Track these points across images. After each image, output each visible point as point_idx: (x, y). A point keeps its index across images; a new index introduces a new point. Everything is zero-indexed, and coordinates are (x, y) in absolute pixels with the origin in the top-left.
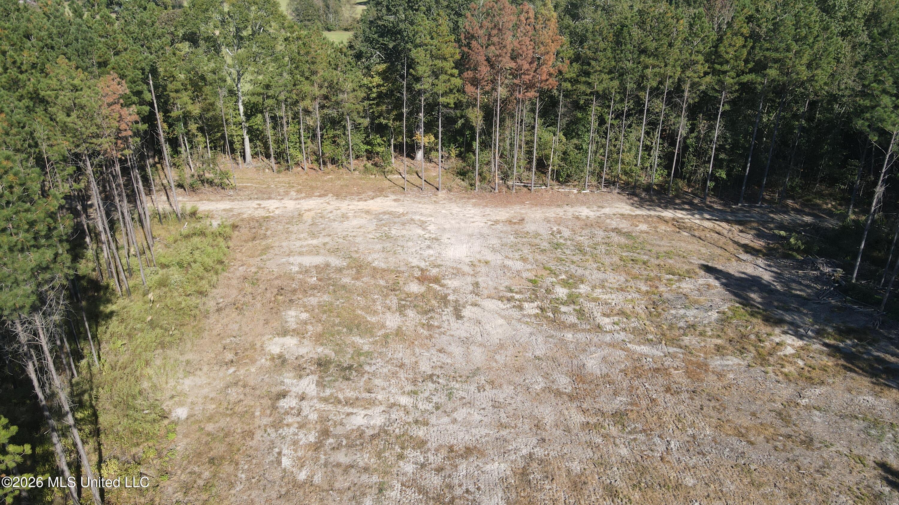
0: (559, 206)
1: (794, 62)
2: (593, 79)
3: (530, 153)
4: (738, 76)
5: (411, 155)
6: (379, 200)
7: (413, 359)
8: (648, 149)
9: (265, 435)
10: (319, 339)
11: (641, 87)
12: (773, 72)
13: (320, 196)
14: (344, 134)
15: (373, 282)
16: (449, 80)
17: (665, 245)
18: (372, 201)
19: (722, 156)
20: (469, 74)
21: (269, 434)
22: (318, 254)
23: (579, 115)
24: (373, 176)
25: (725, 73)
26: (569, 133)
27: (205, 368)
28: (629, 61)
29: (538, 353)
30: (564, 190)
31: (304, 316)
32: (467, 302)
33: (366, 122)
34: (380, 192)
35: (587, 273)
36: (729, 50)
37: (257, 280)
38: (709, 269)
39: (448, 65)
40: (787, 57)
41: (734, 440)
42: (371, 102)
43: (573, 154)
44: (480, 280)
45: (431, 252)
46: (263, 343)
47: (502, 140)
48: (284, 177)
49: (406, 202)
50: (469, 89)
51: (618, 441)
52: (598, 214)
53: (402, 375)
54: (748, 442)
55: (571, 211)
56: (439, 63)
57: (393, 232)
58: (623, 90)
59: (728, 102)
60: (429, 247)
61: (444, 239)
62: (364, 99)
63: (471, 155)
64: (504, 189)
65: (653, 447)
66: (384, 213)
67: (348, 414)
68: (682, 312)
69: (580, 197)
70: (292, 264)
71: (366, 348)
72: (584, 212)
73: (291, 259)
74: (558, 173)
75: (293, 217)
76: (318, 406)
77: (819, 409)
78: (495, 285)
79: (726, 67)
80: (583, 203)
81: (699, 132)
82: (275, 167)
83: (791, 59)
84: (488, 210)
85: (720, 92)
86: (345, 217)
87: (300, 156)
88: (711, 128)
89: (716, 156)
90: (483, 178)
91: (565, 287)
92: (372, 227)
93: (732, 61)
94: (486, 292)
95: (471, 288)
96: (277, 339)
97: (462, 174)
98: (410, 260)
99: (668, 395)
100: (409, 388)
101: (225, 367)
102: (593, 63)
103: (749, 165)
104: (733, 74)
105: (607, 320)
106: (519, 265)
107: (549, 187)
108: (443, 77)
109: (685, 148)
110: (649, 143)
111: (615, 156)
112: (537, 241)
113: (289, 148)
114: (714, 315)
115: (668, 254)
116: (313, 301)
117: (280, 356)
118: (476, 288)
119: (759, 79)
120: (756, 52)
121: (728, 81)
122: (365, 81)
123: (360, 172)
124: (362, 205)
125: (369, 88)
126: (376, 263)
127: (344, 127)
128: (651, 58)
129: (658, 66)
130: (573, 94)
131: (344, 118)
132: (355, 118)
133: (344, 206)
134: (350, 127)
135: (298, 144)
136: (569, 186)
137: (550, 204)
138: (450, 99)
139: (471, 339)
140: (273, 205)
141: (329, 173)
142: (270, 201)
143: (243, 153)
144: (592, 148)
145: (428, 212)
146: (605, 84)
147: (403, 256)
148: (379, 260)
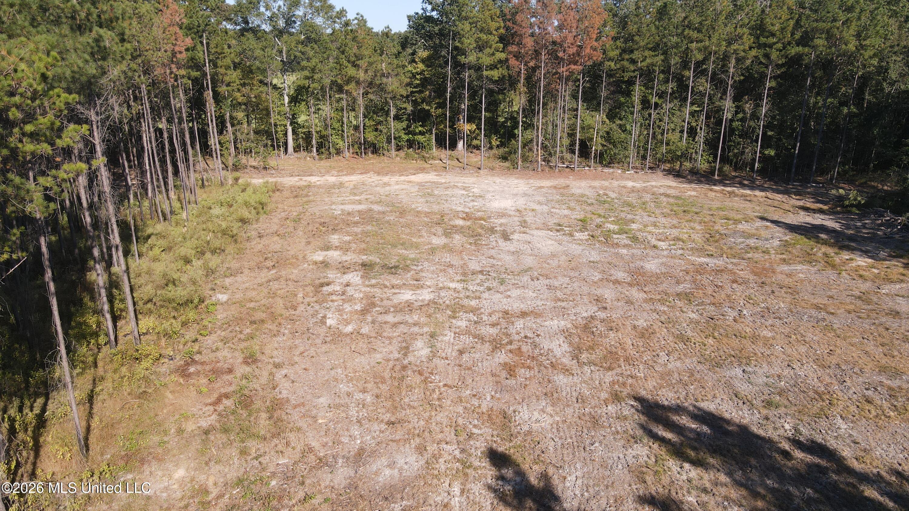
0: (604, 180)
1: (842, 31)
2: (636, 55)
3: (572, 135)
4: (784, 48)
5: (453, 146)
6: (421, 175)
7: (461, 262)
8: (692, 132)
9: (309, 308)
10: (363, 251)
11: (685, 65)
12: (820, 42)
13: (361, 174)
14: (386, 121)
15: (417, 219)
16: (493, 54)
17: (716, 204)
18: (414, 176)
19: (770, 133)
20: (513, 48)
21: (312, 307)
22: (360, 204)
23: (622, 99)
24: (415, 162)
25: (771, 46)
26: (611, 116)
27: (246, 271)
28: (673, 36)
29: (592, 259)
30: (606, 170)
31: (347, 238)
32: (515, 231)
33: (410, 108)
34: (423, 170)
35: (637, 217)
36: (775, 21)
37: (299, 219)
39: (494, 39)
40: (834, 26)
41: (813, 312)
42: (414, 90)
43: (618, 135)
44: (527, 219)
45: (476, 204)
46: (306, 255)
47: (545, 124)
48: (325, 163)
49: (447, 177)
50: (513, 62)
51: (685, 310)
52: (645, 185)
53: (450, 271)
54: (827, 313)
55: (615, 183)
56: (484, 37)
57: (436, 192)
58: (666, 71)
59: (775, 78)
60: (473, 201)
61: (489, 196)
62: (408, 85)
63: (513, 141)
64: (547, 169)
65: (725, 313)
66: (427, 182)
67: (395, 294)
68: (742, 240)
69: (625, 176)
70: (335, 210)
71: (412, 256)
72: (630, 184)
73: (334, 207)
74: (601, 155)
75: (334, 185)
76: (363, 290)
77: (903, 296)
78: (543, 222)
79: (772, 40)
80: (628, 179)
81: (745, 113)
82: (317, 157)
83: (838, 28)
84: (532, 181)
85: (767, 67)
86: (386, 184)
87: (341, 143)
88: (758, 106)
89: (764, 134)
90: (525, 159)
91: (616, 225)
92: (415, 189)
93: (778, 33)
94: (534, 226)
95: (518, 223)
96: (320, 252)
97: (504, 158)
98: (454, 208)
99: (735, 286)
100: (459, 278)
101: (267, 270)
102: (637, 38)
103: (798, 144)
104: (780, 46)
105: (662, 243)
106: (566, 212)
107: (592, 168)
108: (488, 50)
109: (731, 131)
110: (694, 124)
111: (659, 137)
112: (585, 199)
113: (332, 135)
114: (776, 243)
115: (720, 209)
116: (358, 230)
117: (322, 262)
118: (524, 224)
119: (806, 49)
120: (802, 24)
121: (774, 55)
122: (410, 68)
123: (401, 158)
124: (403, 178)
125: (413, 74)
126: (420, 208)
127: (387, 113)
128: (696, 32)
129: (701, 41)
130: (617, 73)
131: (387, 103)
132: (398, 103)
133: (386, 179)
134: (393, 112)
135: (340, 132)
136: (613, 168)
137: (595, 178)
138: (495, 74)
139: (521, 252)
140: (313, 179)
141: (370, 160)
142: (311, 177)
143: (286, 144)
144: (635, 130)
145: (471, 181)
146: (648, 61)
147: (447, 205)
148: (422, 207)
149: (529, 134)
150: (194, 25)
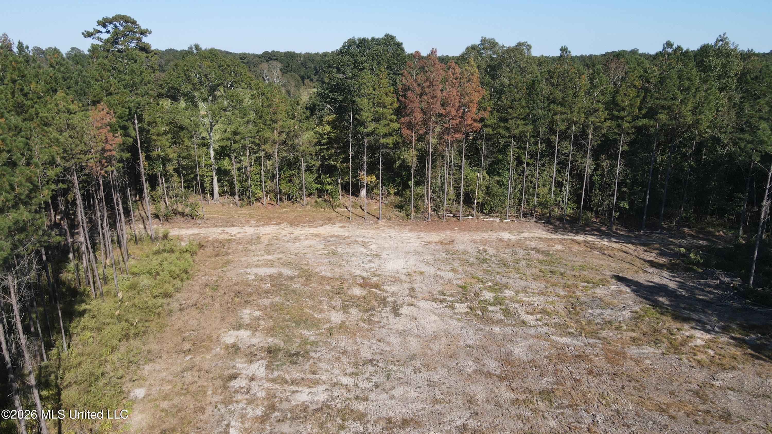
0: (484, 231)
1: (680, 108)
2: (511, 123)
3: (457, 188)
4: (633, 120)
5: (356, 193)
6: (327, 227)
7: (355, 348)
8: (559, 185)
9: (216, 410)
10: (270, 331)
11: (551, 131)
12: (663, 117)
13: (276, 224)
14: (299, 174)
15: (320, 287)
16: (388, 125)
17: (579, 261)
18: (321, 228)
19: (624, 189)
20: (405, 119)
21: (219, 410)
22: (272, 266)
23: (500, 157)
24: (323, 209)
25: (622, 118)
26: (491, 171)
27: (165, 356)
28: (541, 109)
29: (468, 342)
30: (488, 219)
31: (258, 313)
32: (404, 303)
33: (318, 163)
34: (329, 221)
35: (511, 281)
36: (625, 99)
37: (217, 286)
38: (620, 279)
39: (388, 112)
40: (674, 105)
41: (656, 415)
42: (322, 147)
43: (496, 189)
44: (415, 286)
45: (372, 265)
46: (219, 335)
47: (434, 178)
48: (246, 211)
49: (350, 228)
50: (406, 132)
51: (546, 415)
52: (518, 237)
53: (344, 360)
54: (669, 416)
55: (494, 235)
56: (380, 110)
57: (339, 250)
58: (536, 134)
59: (627, 144)
60: (370, 261)
61: (384, 255)
62: (316, 145)
63: (408, 192)
64: (436, 219)
65: (580, 420)
66: (332, 236)
67: (294, 392)
68: (598, 311)
69: (503, 225)
70: (249, 274)
71: (312, 338)
72: (507, 236)
73: (249, 270)
74: (483, 205)
75: (252, 240)
76: (266, 385)
77: (733, 390)
78: (429, 290)
79: (623, 114)
80: (505, 230)
81: (603, 170)
82: (239, 203)
83: (677, 106)
84: (422, 234)
85: (620, 135)
86: (297, 239)
87: (260, 192)
88: (613, 166)
89: (619, 189)
90: (417, 209)
91: (492, 292)
92: (320, 246)
93: (628, 108)
94: (421, 295)
95: (408, 292)
96: (232, 332)
97: (400, 207)
98: (353, 271)
99: (591, 377)
100: (351, 370)
101: (183, 355)
102: (510, 110)
103: (648, 197)
104: (629, 118)
105: (530, 317)
106: (450, 275)
107: (475, 217)
108: (383, 122)
109: (592, 183)
110: (560, 180)
111: (531, 190)
112: (466, 257)
113: (251, 186)
114: (627, 314)
115: (582, 268)
116: (267, 302)
117: (233, 346)
118: (412, 292)
119: (652, 123)
120: (648, 101)
121: (626, 125)
122: (318, 129)
123: (311, 206)
124: (312, 230)
125: (320, 134)
126: (323, 273)
127: (299, 168)
128: (559, 106)
129: (565, 113)
130: (494, 138)
131: (299, 160)
132: (309, 160)
133: (297, 231)
134: (304, 166)
135: (259, 183)
136: (493, 216)
137: (478, 229)
138: (390, 141)
139: (408, 332)
140: (235, 231)
141: (284, 207)
142: (233, 228)
143: (212, 191)
144: (511, 184)
145: (370, 235)
146: (520, 129)
147: (347, 268)
148: (326, 272)
149: (421, 190)
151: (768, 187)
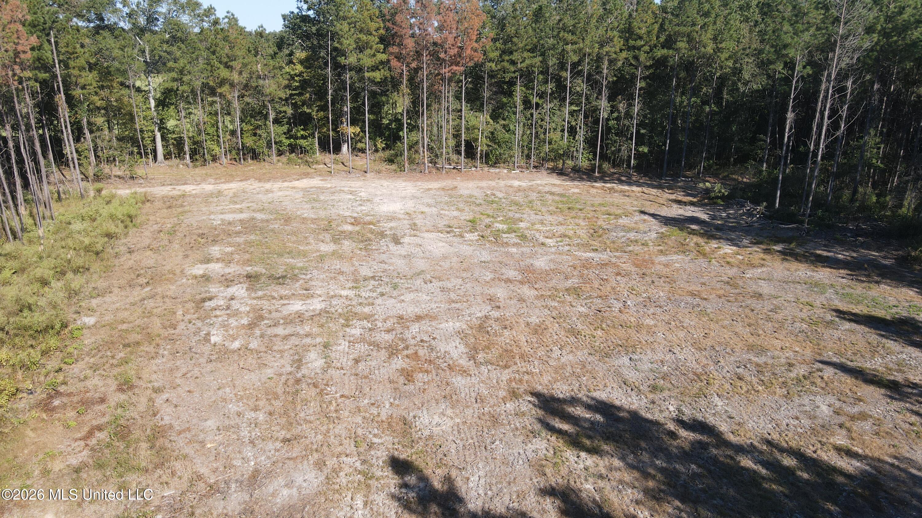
0: (491, 180)
1: (700, 35)
2: (515, 56)
3: (457, 136)
4: (651, 50)
5: (337, 149)
6: (305, 181)
7: (352, 269)
8: (572, 131)
9: (190, 325)
10: (248, 262)
11: (562, 66)
12: (682, 45)
13: (240, 181)
14: (265, 125)
15: (303, 226)
16: (374, 55)
17: (598, 200)
18: (298, 182)
19: (643, 131)
20: (395, 49)
21: (194, 324)
22: (241, 212)
23: (505, 100)
24: (298, 167)
25: (639, 49)
26: (495, 117)
27: (116, 290)
28: (549, 38)
29: (483, 259)
30: (493, 170)
31: (229, 249)
32: (405, 235)
33: (290, 111)
34: (307, 175)
35: (525, 216)
36: (641, 25)
37: (175, 231)
38: (644, 213)
39: (374, 40)
40: (694, 30)
41: (689, 299)
42: (294, 92)
43: (502, 135)
44: (417, 222)
45: (364, 208)
46: (184, 269)
47: (430, 125)
48: (201, 171)
49: (333, 181)
50: (394, 63)
51: (574, 304)
52: (530, 184)
53: (341, 278)
54: (701, 298)
55: (502, 183)
56: (364, 37)
57: (322, 198)
58: (545, 72)
59: (644, 78)
60: (361, 205)
61: (377, 200)
62: (286, 87)
63: (399, 144)
64: (434, 171)
65: (611, 305)
66: (312, 188)
67: (284, 305)
68: (623, 234)
69: (511, 175)
70: (214, 220)
71: (300, 265)
72: (516, 183)
73: (212, 217)
74: (487, 155)
75: (212, 194)
76: (249, 302)
77: (764, 280)
78: (433, 224)
79: (640, 43)
80: (514, 178)
81: (619, 112)
82: (191, 164)
83: (697, 32)
84: (420, 183)
85: (636, 68)
86: (268, 191)
87: (217, 149)
88: (630, 105)
89: (638, 132)
90: (411, 161)
91: (504, 224)
92: (300, 195)
93: (645, 36)
94: (424, 229)
95: (408, 227)
96: (199, 266)
97: (391, 161)
98: (341, 213)
99: (619, 278)
100: (350, 285)
101: (140, 288)
102: (515, 39)
103: (668, 141)
104: (647, 48)
105: (550, 240)
106: (456, 213)
107: (478, 169)
108: (368, 51)
109: (608, 129)
110: (573, 123)
111: (542, 136)
112: (473, 199)
113: (206, 141)
114: (654, 235)
115: (600, 205)
116: (240, 240)
117: (203, 276)
118: (414, 227)
119: (671, 52)
120: (666, 28)
121: (643, 57)
122: (287, 69)
123: (283, 163)
124: (286, 184)
125: (291, 76)
126: (306, 215)
127: (266, 117)
128: (570, 34)
129: (576, 43)
130: (498, 74)
131: (265, 106)
132: (277, 106)
133: (268, 186)
134: (272, 116)
135: (216, 137)
136: (499, 168)
137: (482, 179)
138: (377, 75)
139: (412, 256)
140: (188, 188)
141: (250, 166)
142: (186, 186)
143: (155, 151)
144: (519, 131)
145: (357, 185)
146: (528, 62)
147: (334, 211)
148: (308, 213)
149: (415, 136)
150: (39, 22)
151: (792, 97)
